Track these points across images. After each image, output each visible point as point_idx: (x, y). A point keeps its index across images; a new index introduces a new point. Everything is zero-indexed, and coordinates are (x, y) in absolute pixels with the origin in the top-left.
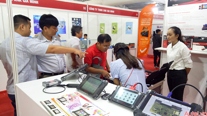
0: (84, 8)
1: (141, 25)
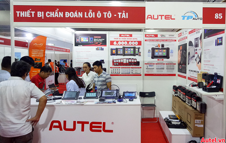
1: (32, 56)
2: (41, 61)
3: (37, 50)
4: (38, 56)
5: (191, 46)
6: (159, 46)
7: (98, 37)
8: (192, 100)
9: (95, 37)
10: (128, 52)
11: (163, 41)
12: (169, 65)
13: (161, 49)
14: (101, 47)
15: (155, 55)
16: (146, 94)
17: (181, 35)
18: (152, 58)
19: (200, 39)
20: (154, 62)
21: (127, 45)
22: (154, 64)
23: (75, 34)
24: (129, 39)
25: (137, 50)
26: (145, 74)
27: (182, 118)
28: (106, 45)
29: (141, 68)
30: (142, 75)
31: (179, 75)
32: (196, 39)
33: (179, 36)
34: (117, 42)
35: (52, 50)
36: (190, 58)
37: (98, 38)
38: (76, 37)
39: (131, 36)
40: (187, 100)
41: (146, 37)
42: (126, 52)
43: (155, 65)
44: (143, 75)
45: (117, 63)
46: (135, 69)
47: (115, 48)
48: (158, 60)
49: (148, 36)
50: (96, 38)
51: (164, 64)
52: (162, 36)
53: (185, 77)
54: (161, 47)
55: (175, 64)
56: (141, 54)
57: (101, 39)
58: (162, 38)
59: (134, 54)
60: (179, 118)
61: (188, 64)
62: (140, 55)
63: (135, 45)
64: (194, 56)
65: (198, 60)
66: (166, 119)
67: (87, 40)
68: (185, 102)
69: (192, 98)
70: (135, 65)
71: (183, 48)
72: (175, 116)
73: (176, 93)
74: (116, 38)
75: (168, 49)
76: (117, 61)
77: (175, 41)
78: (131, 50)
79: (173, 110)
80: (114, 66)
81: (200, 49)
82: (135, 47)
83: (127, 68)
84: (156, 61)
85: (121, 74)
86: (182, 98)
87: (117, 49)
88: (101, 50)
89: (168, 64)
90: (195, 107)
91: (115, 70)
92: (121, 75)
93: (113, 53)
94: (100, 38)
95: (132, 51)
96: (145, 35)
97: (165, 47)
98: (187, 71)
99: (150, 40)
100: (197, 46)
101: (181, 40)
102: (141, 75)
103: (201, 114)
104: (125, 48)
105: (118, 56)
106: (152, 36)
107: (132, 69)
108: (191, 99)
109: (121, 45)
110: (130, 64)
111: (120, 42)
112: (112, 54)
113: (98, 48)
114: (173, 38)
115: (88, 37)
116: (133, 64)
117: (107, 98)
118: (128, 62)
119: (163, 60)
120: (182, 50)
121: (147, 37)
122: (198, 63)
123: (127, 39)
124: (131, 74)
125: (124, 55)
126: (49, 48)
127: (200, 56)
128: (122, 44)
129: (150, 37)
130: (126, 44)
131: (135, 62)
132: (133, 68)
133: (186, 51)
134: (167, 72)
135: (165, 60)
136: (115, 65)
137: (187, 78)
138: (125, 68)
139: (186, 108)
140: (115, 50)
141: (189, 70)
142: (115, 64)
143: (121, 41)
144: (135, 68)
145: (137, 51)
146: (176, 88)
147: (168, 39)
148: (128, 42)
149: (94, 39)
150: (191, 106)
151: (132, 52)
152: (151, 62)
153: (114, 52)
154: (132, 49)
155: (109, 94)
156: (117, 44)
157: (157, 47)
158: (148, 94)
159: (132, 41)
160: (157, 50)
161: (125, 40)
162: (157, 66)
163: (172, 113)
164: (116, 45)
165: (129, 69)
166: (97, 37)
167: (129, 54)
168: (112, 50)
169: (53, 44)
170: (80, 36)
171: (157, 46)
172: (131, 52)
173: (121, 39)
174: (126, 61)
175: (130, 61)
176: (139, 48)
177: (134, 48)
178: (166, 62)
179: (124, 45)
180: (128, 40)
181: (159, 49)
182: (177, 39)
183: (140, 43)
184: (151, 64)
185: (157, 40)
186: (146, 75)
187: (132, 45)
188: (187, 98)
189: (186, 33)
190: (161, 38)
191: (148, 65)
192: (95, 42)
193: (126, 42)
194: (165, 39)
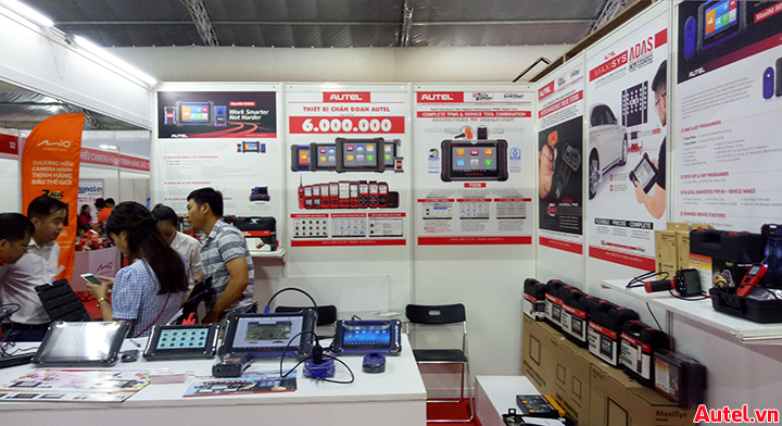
1: (33, 182)
3: (50, 163)
4: (55, 182)
5: (606, 123)
6: (470, 136)
7: (246, 104)
8: (624, 344)
9: (233, 104)
10: (355, 157)
11: (483, 115)
12: (507, 204)
13: (478, 145)
14: (255, 140)
15: (454, 168)
16: (432, 313)
17: (552, 91)
18: (445, 178)
19: (655, 89)
20: (452, 192)
21: (352, 132)
22: (453, 200)
23: (159, 93)
24: (358, 109)
25: (388, 149)
26: (419, 239)
27: (576, 414)
28: (275, 132)
29: (403, 215)
30: (407, 242)
31: (544, 241)
33: (540, 98)
34: (316, 121)
36: (600, 172)
37: (245, 108)
38: (163, 103)
39: (365, 97)
40: (597, 343)
41: (419, 100)
42: (349, 158)
43: (456, 204)
44: (414, 240)
45: (317, 197)
46: (381, 221)
47: (307, 144)
48: (467, 185)
49: (428, 97)
50: (238, 108)
51: (490, 200)
52: (479, 97)
53: (577, 249)
54: (475, 139)
55: (530, 200)
56: (405, 165)
57: (258, 112)
58: (481, 104)
59: (379, 167)
60: (561, 411)
61: (592, 196)
62: (399, 169)
63: (381, 131)
64: (622, 164)
65: (646, 175)
66: (510, 415)
67: (205, 116)
69: (623, 336)
70: (382, 205)
73: (536, 308)
74: (313, 106)
75: (501, 146)
76: (316, 193)
77: (528, 114)
78: (365, 149)
80: (305, 211)
81: (657, 131)
82: (382, 139)
83: (354, 215)
84: (459, 191)
85: (330, 238)
87: (314, 148)
88: (258, 151)
89: (503, 200)
91: (307, 225)
92: (330, 244)
93: (301, 162)
94: (251, 108)
95: (370, 153)
96: (418, 93)
97: (491, 137)
98: (588, 224)
99: (437, 115)
101: (552, 109)
102: (403, 242)
103: (681, 411)
104: (345, 145)
105: (318, 172)
106: (444, 97)
107: (373, 222)
108: (619, 340)
109: (330, 131)
110: (364, 201)
111: (326, 121)
112: (298, 166)
113: (244, 143)
114: (520, 103)
115: (209, 105)
116: (373, 200)
118: (355, 195)
119: (484, 185)
121: (425, 101)
122: (647, 190)
123: (352, 109)
124: (367, 238)
125: (343, 168)
127: (654, 158)
128: (334, 129)
129: (436, 101)
130: (349, 129)
131: (381, 196)
132: (377, 215)
134: (500, 229)
135: (492, 185)
136: (307, 207)
137: (586, 250)
138: (347, 215)
140: (308, 152)
142: (309, 202)
143: (330, 119)
144: (383, 215)
145: (388, 153)
146: (536, 291)
147: (501, 107)
148: (355, 121)
149: (231, 112)
151: (371, 159)
152: (439, 195)
153: (305, 156)
154: (371, 148)
156: (316, 129)
157: (460, 139)
158: (438, 313)
159: (369, 119)
160: (460, 151)
161: (345, 114)
162: (461, 205)
164: (312, 132)
165: (359, 220)
166: (240, 104)
167: (361, 164)
168: (296, 149)
169: (115, 147)
170: (179, 99)
171: (463, 135)
172: (365, 157)
173: (331, 109)
174: (350, 191)
175: (364, 190)
176: (395, 144)
177: (379, 143)
178: (495, 191)
179: (342, 131)
180: (356, 114)
181: (470, 145)
182: (536, 107)
183: (398, 124)
184: (440, 201)
185: (463, 114)
186: (423, 241)
187: (370, 131)
188: (596, 331)
190: (476, 104)
191: (431, 206)
192: (234, 121)
193: (349, 122)
194: (491, 108)
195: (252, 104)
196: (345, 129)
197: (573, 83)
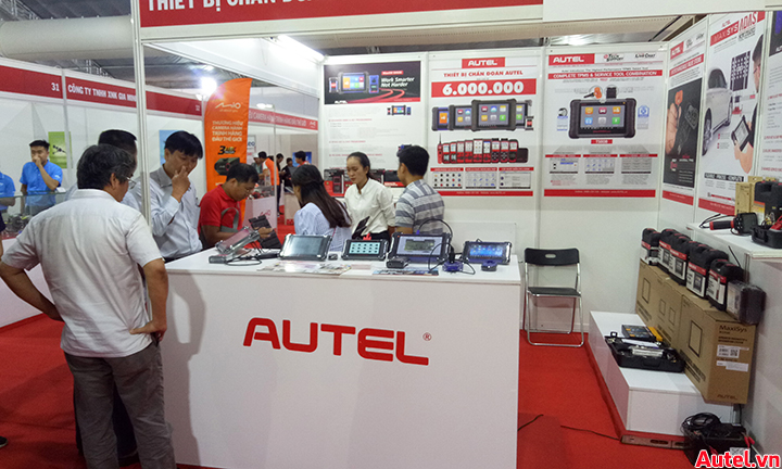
0: (55, 87)
1: (214, 139)
2: (238, 155)
3: (226, 122)
4: (229, 139)
5: (719, 86)
6: (599, 95)
7: (395, 73)
8: (711, 279)
9: (384, 73)
10: (489, 117)
11: (613, 75)
12: (632, 160)
13: (606, 104)
14: (402, 104)
15: (582, 126)
16: (548, 256)
17: (682, 52)
18: (573, 135)
19: (754, 59)
20: (579, 148)
21: (487, 94)
22: (579, 156)
23: (325, 66)
24: (493, 73)
25: (520, 109)
26: (546, 191)
27: (670, 338)
28: (419, 96)
29: (532, 169)
30: (534, 194)
31: (667, 195)
32: (740, 59)
33: (672, 58)
34: (455, 86)
35: (269, 122)
36: (712, 131)
37: (394, 76)
38: (328, 75)
39: (500, 62)
40: (692, 279)
41: (551, 63)
42: (484, 118)
43: (582, 159)
44: (540, 193)
45: (454, 153)
46: (511, 175)
47: (447, 106)
48: (593, 142)
49: (560, 60)
50: (389, 77)
51: (616, 156)
52: (610, 57)
53: (689, 200)
54: (603, 99)
55: (656, 155)
56: (535, 123)
57: (405, 80)
58: (611, 64)
59: (510, 126)
60: (658, 337)
61: (704, 153)
62: (530, 128)
63: (513, 93)
64: (727, 124)
65: (742, 135)
66: (612, 337)
67: (362, 85)
68: (683, 283)
69: (711, 272)
70: (512, 160)
71: (687, 99)
72: (643, 329)
73: (651, 253)
74: (452, 72)
75: (630, 105)
76: (453, 150)
77: (659, 73)
78: (498, 109)
79: (640, 309)
80: (443, 165)
81: (753, 97)
82: (514, 100)
83: (486, 169)
84: (586, 147)
85: (464, 189)
86: (673, 271)
87: (452, 110)
88: (404, 113)
89: (629, 156)
90: (721, 301)
91: (445, 177)
92: (464, 194)
93: (440, 122)
94: (399, 76)
95: (503, 113)
97: (620, 96)
98: (699, 178)
99: (567, 76)
100: (740, 83)
101: (680, 69)
102: (531, 194)
103: (742, 327)
104: (480, 106)
105: (455, 131)
106: (575, 59)
107: (503, 175)
108: (707, 276)
109: (467, 94)
110: (496, 156)
111: (464, 85)
112: (438, 126)
113: (393, 107)
114: (651, 63)
115: (365, 75)
116: (504, 156)
117: (411, 259)
118: (487, 151)
119: (610, 142)
120: (684, 106)
121: (557, 63)
122: (742, 148)
123: (488, 74)
124: (498, 189)
125: (477, 127)
126: (259, 116)
127: (749, 120)
128: (471, 92)
129: (567, 63)
130: (484, 92)
131: (512, 152)
132: (506, 169)
133: (697, 105)
134: (624, 182)
135: (619, 141)
136: (445, 162)
137: (696, 202)
138: (480, 169)
139: (685, 303)
140: (447, 114)
141: (706, 175)
142: (447, 158)
143: (467, 83)
144: (512, 169)
145: (519, 113)
146: (652, 239)
147: (632, 67)
148: (490, 84)
149: (383, 80)
150: (706, 297)
151: (503, 118)
152: (566, 151)
153: (444, 117)
154: (504, 109)
155: (420, 246)
156: (455, 93)
157: (590, 98)
158: (553, 256)
159: (503, 82)
160: (589, 109)
161: (481, 78)
162: (587, 161)
163: (636, 320)
164: (452, 95)
165: (490, 173)
166: (391, 73)
167: (494, 123)
168: (437, 111)
169: (270, 106)
170: (340, 70)
171: (592, 95)
172: (498, 117)
173: (468, 75)
174: (483, 148)
175: (496, 146)
176: (526, 105)
177: (511, 104)
178: (621, 147)
179: (477, 94)
180: (491, 78)
181: (598, 104)
182: (667, 67)
183: (530, 86)
184: (567, 157)
185: (593, 75)
186: (548, 193)
187: (503, 93)
188: (692, 270)
189: (700, 40)
190: (606, 64)
191: (558, 161)
192: (385, 87)
193: (485, 85)
194: (621, 68)
195: (400, 72)
196: (481, 92)
197: (698, 45)
